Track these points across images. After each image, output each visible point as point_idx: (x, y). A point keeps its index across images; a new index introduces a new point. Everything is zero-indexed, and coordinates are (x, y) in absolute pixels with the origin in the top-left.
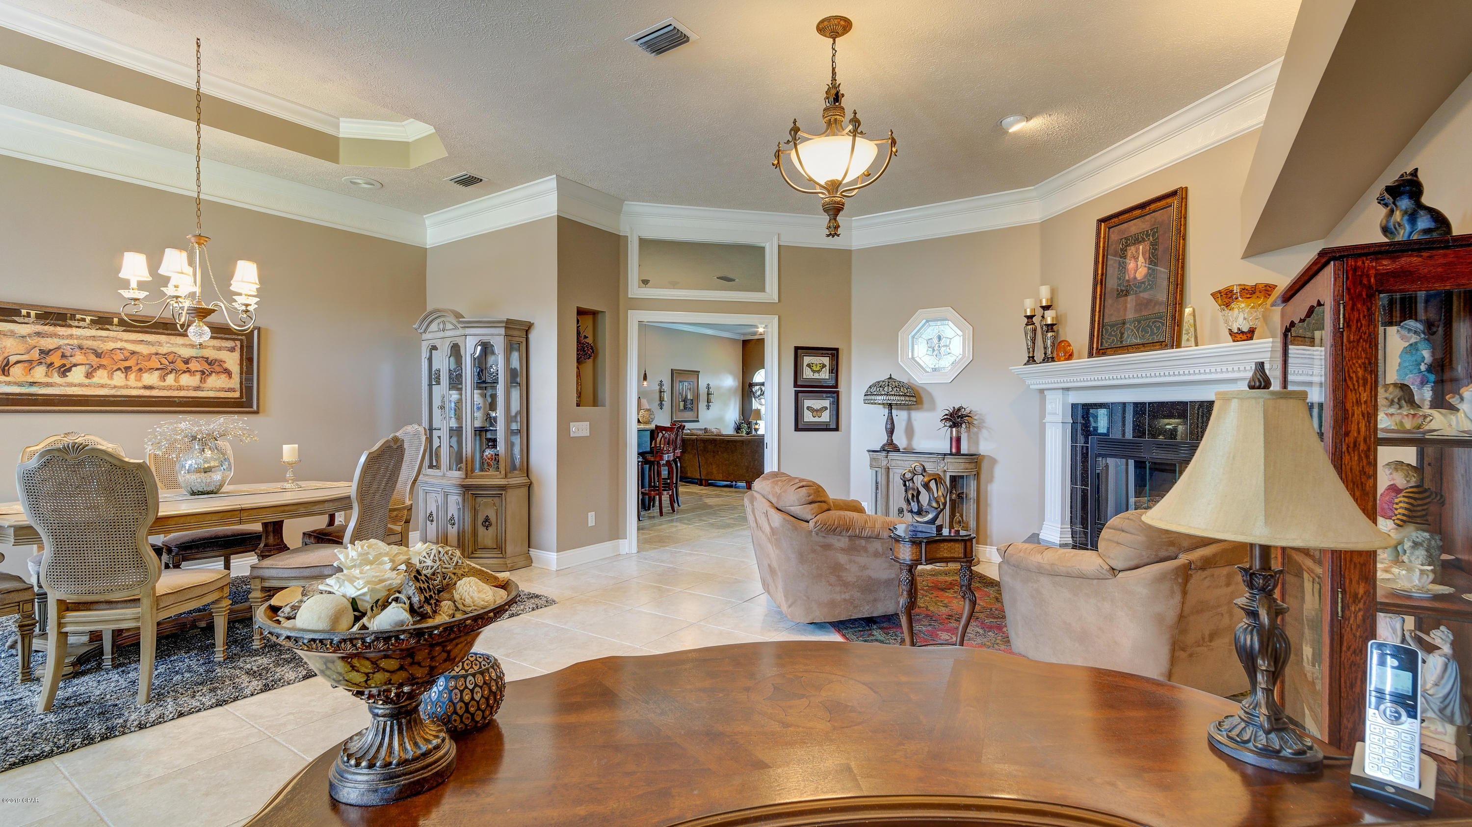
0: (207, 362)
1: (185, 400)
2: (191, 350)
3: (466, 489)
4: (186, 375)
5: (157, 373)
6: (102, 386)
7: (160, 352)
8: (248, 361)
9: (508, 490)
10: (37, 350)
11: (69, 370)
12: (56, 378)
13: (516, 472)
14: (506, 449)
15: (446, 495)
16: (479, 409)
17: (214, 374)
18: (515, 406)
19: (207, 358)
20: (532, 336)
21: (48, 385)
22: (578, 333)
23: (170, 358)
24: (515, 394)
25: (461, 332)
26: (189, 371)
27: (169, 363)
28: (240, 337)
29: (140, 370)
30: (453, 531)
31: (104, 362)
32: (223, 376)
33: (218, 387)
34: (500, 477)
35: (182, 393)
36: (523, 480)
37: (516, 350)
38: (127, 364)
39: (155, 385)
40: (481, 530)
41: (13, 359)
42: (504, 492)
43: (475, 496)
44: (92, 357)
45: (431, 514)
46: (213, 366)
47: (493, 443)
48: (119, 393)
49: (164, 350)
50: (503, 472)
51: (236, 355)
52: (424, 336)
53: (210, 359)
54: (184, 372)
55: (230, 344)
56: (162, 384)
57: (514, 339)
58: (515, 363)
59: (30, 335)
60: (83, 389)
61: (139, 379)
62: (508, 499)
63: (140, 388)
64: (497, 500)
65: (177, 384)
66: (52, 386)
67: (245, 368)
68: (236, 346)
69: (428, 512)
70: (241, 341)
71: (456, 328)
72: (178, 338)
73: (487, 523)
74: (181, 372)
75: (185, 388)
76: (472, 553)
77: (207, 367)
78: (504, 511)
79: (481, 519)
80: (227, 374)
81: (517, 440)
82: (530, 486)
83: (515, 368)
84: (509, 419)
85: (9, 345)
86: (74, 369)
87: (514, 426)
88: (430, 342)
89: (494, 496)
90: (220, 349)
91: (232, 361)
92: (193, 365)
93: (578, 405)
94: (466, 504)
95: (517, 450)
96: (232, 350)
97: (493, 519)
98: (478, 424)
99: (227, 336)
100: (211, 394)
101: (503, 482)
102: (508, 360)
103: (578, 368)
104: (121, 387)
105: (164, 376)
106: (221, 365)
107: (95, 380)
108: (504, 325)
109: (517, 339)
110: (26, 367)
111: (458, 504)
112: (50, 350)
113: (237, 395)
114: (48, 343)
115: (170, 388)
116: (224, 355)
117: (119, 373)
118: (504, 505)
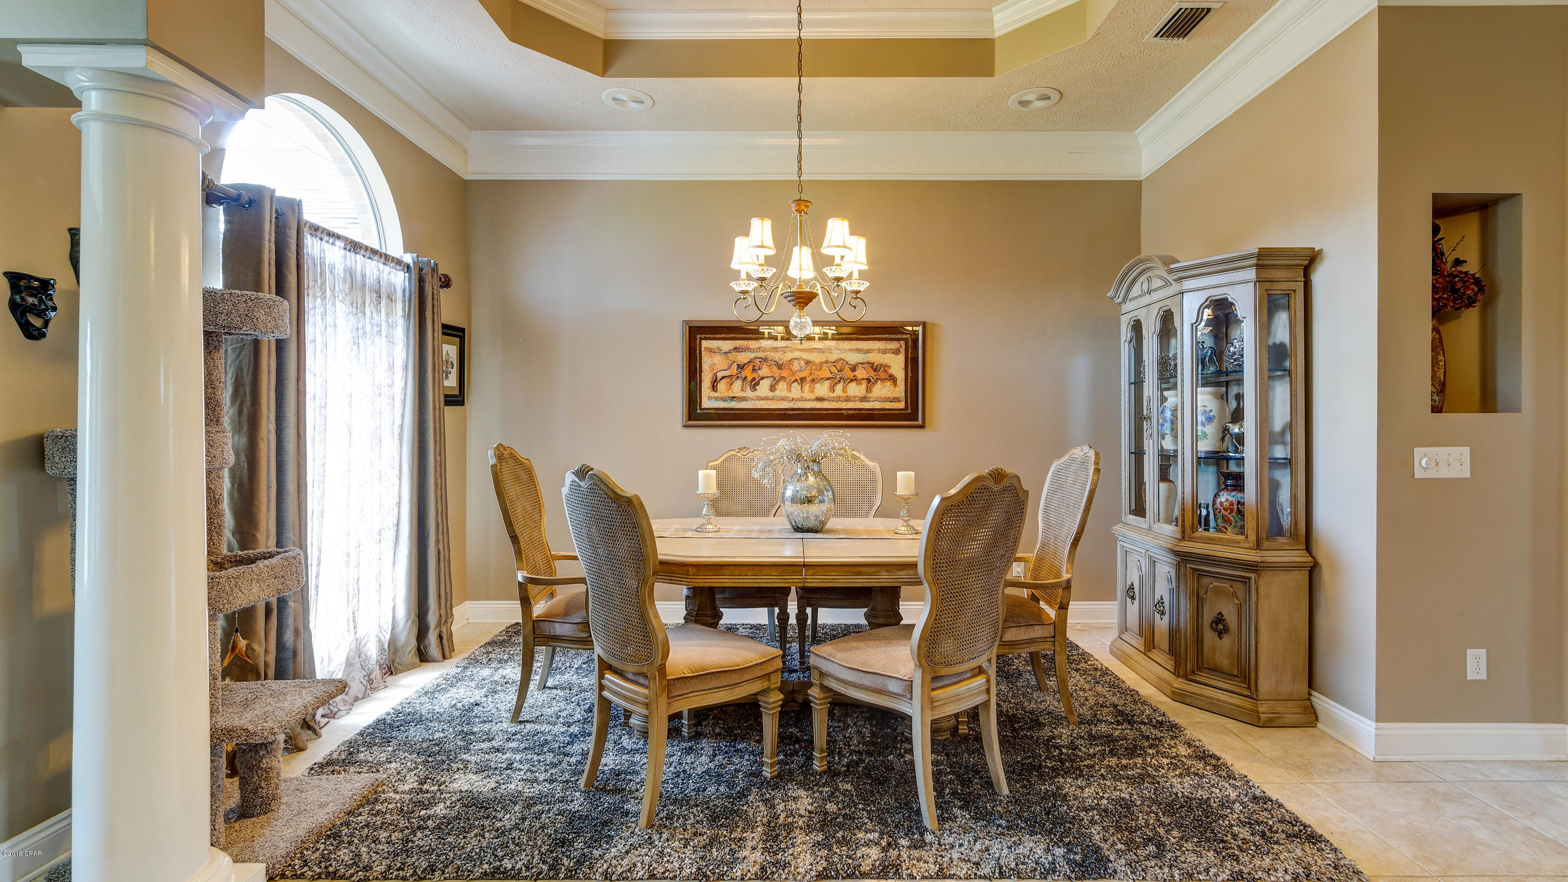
0: (872, 367)
1: (852, 412)
2: (858, 355)
3: (1183, 559)
4: (853, 384)
5: (827, 383)
6: (783, 399)
7: (830, 360)
8: (913, 364)
9: (1263, 573)
10: (735, 364)
11: (758, 384)
12: (749, 393)
13: (1281, 540)
14: (1260, 494)
15: (1153, 563)
16: (1210, 419)
17: (879, 382)
18: (1281, 415)
19: (873, 364)
20: (1319, 277)
21: (744, 399)
22: (1437, 255)
23: (839, 365)
24: (1281, 392)
25: (1175, 288)
26: (856, 380)
27: (838, 371)
28: (904, 336)
29: (813, 380)
30: (1162, 624)
31: (784, 373)
32: (888, 384)
33: (883, 396)
34: (1247, 545)
35: (850, 405)
36: (1297, 556)
37: (1283, 308)
38: (803, 375)
39: (826, 397)
40: (1209, 636)
41: (720, 375)
42: (1253, 576)
43: (1200, 574)
44: (775, 368)
45: (1132, 587)
46: (879, 373)
47: (1236, 482)
48: (796, 406)
49: (833, 357)
50: (1252, 537)
51: (901, 358)
52: (1126, 307)
53: (876, 364)
54: (852, 381)
55: (894, 345)
56: (832, 395)
57: (1276, 286)
58: (1281, 331)
59: (730, 352)
60: (769, 402)
61: (812, 391)
62: (1262, 590)
63: (813, 400)
64: (1239, 588)
65: (845, 395)
66: (746, 400)
67: (910, 372)
68: (901, 347)
69: (1129, 583)
70: (906, 340)
71: (1167, 284)
72: (846, 342)
73: (1220, 626)
74: (849, 380)
75: (853, 399)
76: (1193, 672)
77: (872, 373)
78: (1253, 612)
79: (1208, 616)
80: (892, 381)
81: (1283, 477)
82: (1313, 570)
83: (1282, 344)
84: (1267, 437)
85: (717, 361)
86: (761, 381)
87: (1280, 452)
88: (1132, 314)
89: (1233, 579)
90: (884, 352)
91: (897, 363)
92: (861, 373)
93: (1436, 409)
94: (1182, 585)
95: (1284, 496)
96: (896, 352)
97: (1231, 619)
98: (1205, 446)
99: (892, 336)
100: (877, 405)
101: (1252, 556)
102: (1264, 326)
103: (1435, 330)
104: (798, 400)
105: (834, 386)
106: (886, 371)
107: (778, 393)
108: (1254, 261)
109: (1284, 286)
110: (728, 382)
111: (1170, 580)
112: (745, 364)
113: (902, 405)
114: (743, 358)
115: (838, 399)
116: (889, 359)
117: (795, 384)
118: (1254, 599)
